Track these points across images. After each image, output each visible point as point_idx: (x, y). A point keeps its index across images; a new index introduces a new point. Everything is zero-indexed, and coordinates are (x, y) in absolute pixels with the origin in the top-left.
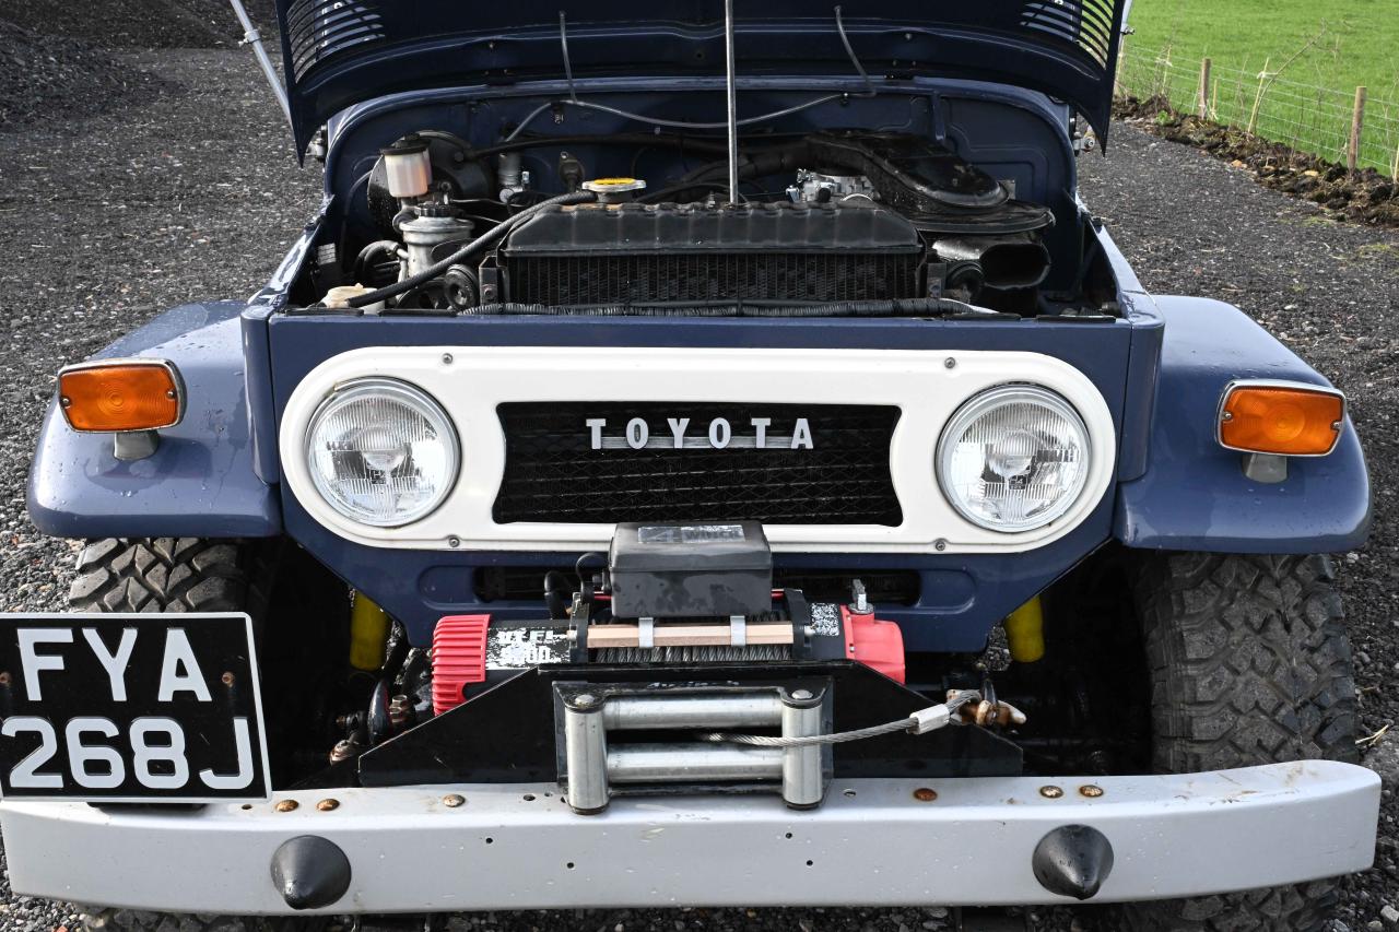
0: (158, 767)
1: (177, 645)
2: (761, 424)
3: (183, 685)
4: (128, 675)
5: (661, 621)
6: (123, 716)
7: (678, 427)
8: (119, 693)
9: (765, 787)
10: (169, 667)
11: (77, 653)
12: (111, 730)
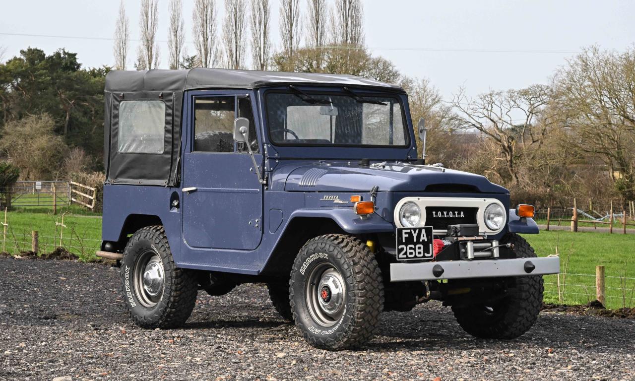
0: (420, 253)
1: (423, 232)
2: (456, 212)
3: (424, 238)
4: (417, 237)
5: (466, 236)
6: (415, 244)
7: (445, 213)
8: (415, 241)
9: (491, 257)
10: (422, 236)
11: (410, 234)
12: (413, 246)
